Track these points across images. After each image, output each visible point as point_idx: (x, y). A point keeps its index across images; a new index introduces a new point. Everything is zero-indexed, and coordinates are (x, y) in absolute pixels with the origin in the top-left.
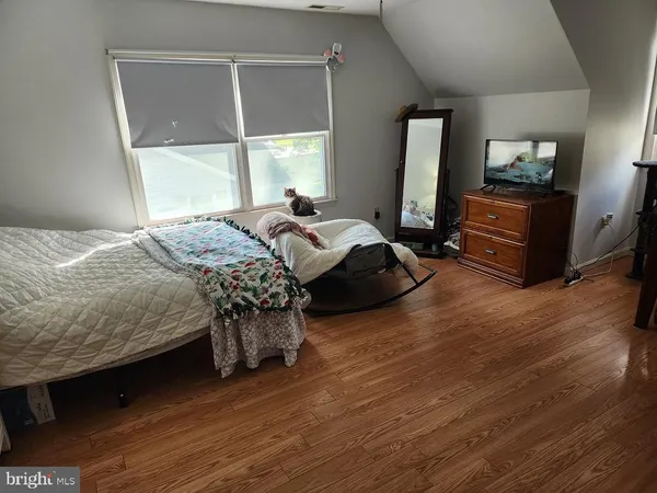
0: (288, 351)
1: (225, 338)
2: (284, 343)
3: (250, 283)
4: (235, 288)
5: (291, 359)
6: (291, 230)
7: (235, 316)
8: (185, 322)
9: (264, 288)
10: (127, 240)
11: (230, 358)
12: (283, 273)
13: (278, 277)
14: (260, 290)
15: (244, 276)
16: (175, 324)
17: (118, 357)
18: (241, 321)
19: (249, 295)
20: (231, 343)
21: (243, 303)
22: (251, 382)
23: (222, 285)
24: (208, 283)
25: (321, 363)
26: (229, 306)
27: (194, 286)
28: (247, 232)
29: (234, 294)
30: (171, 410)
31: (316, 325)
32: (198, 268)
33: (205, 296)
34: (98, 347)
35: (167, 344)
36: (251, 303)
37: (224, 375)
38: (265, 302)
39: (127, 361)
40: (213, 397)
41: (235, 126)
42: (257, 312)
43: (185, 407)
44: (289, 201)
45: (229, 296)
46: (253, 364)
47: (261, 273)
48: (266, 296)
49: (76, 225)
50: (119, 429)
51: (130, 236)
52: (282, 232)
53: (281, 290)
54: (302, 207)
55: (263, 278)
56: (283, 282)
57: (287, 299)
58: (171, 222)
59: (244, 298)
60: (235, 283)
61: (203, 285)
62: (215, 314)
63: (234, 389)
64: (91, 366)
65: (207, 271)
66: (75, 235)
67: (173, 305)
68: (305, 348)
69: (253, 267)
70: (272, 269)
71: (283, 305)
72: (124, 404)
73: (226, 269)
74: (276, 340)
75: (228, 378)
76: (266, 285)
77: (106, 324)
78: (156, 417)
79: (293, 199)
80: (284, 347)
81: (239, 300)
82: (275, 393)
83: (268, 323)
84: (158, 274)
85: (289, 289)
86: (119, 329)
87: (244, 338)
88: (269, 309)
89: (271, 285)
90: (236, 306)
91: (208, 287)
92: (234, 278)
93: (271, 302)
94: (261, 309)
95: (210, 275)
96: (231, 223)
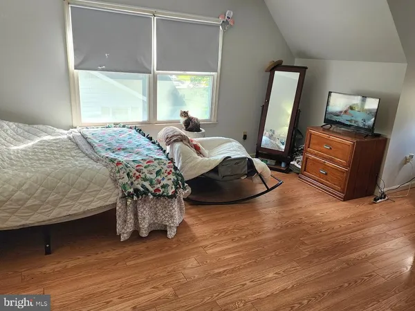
0: (170, 227)
1: (126, 212)
2: (168, 221)
3: (149, 176)
4: (137, 178)
5: (171, 233)
6: (182, 141)
7: (135, 198)
8: (99, 199)
9: (158, 180)
10: (64, 135)
11: (128, 227)
12: (173, 171)
13: (169, 173)
14: (154, 181)
15: (145, 170)
16: (92, 198)
17: (48, 218)
18: (139, 202)
19: (147, 184)
20: (130, 216)
21: (142, 189)
22: (141, 247)
23: (128, 175)
24: (119, 172)
25: (193, 239)
26: (132, 190)
27: (108, 173)
28: (151, 139)
29: (136, 182)
30: (81, 260)
31: (193, 211)
32: (112, 160)
33: (115, 181)
34: (34, 209)
35: (84, 212)
36: (148, 190)
37: (122, 239)
38: (158, 190)
39: (54, 222)
40: (112, 254)
41: (150, 62)
42: (151, 197)
43: (92, 259)
44: (182, 120)
45: (132, 183)
46: (144, 233)
47: (157, 169)
48: (159, 186)
49: (29, 120)
50: (44, 270)
51: (66, 132)
52: (175, 141)
53: (170, 183)
54: (192, 125)
55: (158, 173)
56: (172, 177)
57: (174, 189)
58: (97, 126)
59: (143, 186)
60: (138, 174)
61: (114, 173)
62: (121, 195)
63: (129, 249)
64: (28, 222)
65: (119, 163)
66: (27, 127)
67: (91, 184)
68: (183, 226)
69: (152, 164)
70: (165, 167)
71: (170, 194)
72: (48, 252)
73: (132, 163)
74: (162, 219)
75: (125, 242)
76: (159, 178)
77: (42, 193)
78: (71, 264)
79: (186, 118)
80: (167, 224)
81: (139, 187)
82: (158, 256)
83: (158, 205)
84: (84, 162)
85: (176, 183)
86: (51, 198)
87: (140, 214)
88: (160, 196)
89: (163, 179)
90: (136, 191)
91: (118, 175)
92: (137, 170)
93: (162, 190)
94: (154, 195)
95: (120, 166)
96: (139, 131)
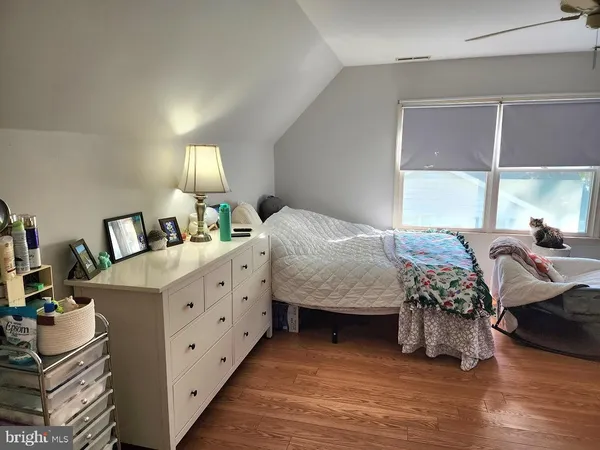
0: (466, 356)
1: (410, 322)
2: (463, 348)
3: (439, 284)
4: (426, 284)
5: (467, 364)
6: (510, 254)
7: (419, 306)
8: (383, 298)
9: (451, 292)
10: (378, 233)
11: (411, 339)
12: (475, 284)
13: (468, 287)
14: (446, 293)
15: (436, 277)
16: (376, 296)
17: (334, 305)
18: (426, 312)
19: (436, 294)
20: (414, 327)
21: (429, 298)
22: (424, 366)
23: (416, 279)
24: (406, 274)
25: (496, 381)
26: (416, 296)
27: (396, 273)
28: (467, 247)
29: (424, 288)
30: (360, 357)
32: (404, 261)
33: (401, 283)
34: (327, 293)
35: (368, 309)
36: (436, 300)
37: (404, 351)
38: (448, 303)
39: (340, 311)
40: (390, 363)
42: (439, 309)
43: (369, 360)
45: (418, 289)
46: (431, 353)
47: (453, 279)
48: (450, 298)
49: (351, 218)
50: (325, 354)
51: (381, 232)
52: (502, 253)
53: (467, 298)
55: (453, 284)
56: (472, 292)
57: (471, 308)
58: (417, 229)
59: (431, 295)
60: (427, 280)
61: (402, 275)
62: (405, 299)
63: (411, 364)
64: (319, 304)
65: (409, 265)
66: (349, 225)
67: (377, 282)
68: (486, 364)
69: (447, 272)
70: (464, 279)
71: (466, 312)
72: (335, 341)
73: (424, 268)
74: (455, 342)
75: (408, 356)
76: (453, 290)
77: (333, 281)
78: (348, 357)
80: (462, 351)
81: (427, 295)
83: (451, 323)
84: (380, 260)
85: (476, 301)
86: (340, 287)
87: (426, 328)
88: (450, 311)
89: (459, 292)
90: (422, 298)
91: (405, 277)
92: (427, 276)
93: (454, 306)
94: (443, 309)
95: (409, 268)
96: (461, 238)
